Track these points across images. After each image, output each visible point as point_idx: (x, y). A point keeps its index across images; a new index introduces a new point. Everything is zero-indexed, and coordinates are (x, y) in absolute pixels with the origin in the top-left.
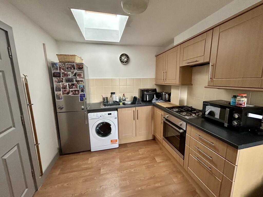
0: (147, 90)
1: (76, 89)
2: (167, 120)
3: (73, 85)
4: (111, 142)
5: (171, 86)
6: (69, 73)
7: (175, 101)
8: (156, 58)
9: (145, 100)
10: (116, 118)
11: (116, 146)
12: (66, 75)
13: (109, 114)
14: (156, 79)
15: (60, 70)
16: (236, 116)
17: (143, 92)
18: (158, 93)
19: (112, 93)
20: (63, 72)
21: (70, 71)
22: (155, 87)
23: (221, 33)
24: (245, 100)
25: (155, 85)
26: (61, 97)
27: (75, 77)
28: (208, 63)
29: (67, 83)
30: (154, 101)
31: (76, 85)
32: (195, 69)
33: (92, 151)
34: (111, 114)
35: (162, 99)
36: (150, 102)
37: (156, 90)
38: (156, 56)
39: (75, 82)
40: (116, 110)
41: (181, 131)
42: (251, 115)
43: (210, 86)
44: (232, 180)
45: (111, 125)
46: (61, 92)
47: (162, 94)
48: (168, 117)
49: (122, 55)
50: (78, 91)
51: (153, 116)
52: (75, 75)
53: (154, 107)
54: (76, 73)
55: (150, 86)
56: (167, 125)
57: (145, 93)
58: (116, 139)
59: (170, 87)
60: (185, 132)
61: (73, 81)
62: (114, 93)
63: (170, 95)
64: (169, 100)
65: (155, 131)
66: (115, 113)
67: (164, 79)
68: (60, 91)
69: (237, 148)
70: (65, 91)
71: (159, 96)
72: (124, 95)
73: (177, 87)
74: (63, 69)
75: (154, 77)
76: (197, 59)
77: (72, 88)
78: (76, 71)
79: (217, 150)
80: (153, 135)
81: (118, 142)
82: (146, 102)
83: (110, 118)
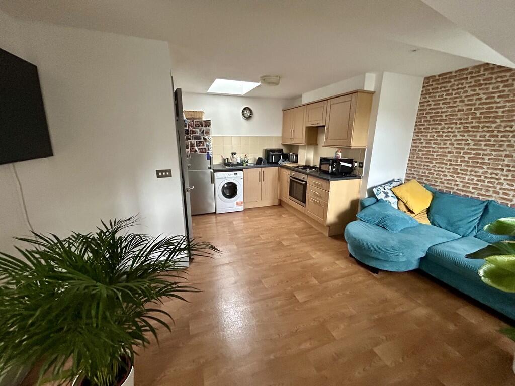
0: (273, 151)
1: (203, 147)
2: (293, 178)
3: (201, 142)
4: (237, 204)
5: (298, 145)
6: (197, 130)
7: (302, 162)
8: (283, 113)
9: (270, 161)
10: (242, 178)
11: (241, 208)
12: (193, 132)
13: (235, 174)
14: (283, 138)
15: (188, 127)
16: (335, 165)
17: (268, 152)
18: (285, 154)
19: (233, 154)
20: (191, 129)
21: (197, 128)
22: (281, 147)
23: (332, 106)
24: (341, 155)
26: (188, 155)
27: (202, 134)
28: (324, 126)
29: (195, 141)
30: (280, 162)
31: (203, 143)
32: (320, 128)
33: (217, 213)
34: (237, 174)
35: (289, 161)
36: (276, 164)
37: (282, 150)
38: (284, 110)
39: (202, 140)
40: (241, 170)
41: (304, 183)
42: (343, 164)
43: (325, 146)
44: (328, 202)
45: (236, 186)
46: (189, 150)
47: (290, 155)
48: (294, 175)
49: (245, 109)
50: (205, 149)
51: (279, 178)
52: (203, 132)
53: (280, 168)
54: (203, 131)
56: (293, 182)
57: (271, 153)
58: (241, 201)
59: (297, 147)
60: (306, 182)
61: (200, 139)
62: (235, 154)
63: (297, 156)
64: (296, 162)
65: (281, 194)
66: (240, 174)
67: (291, 139)
68: (188, 148)
70: (193, 148)
71: (286, 158)
72: (246, 155)
73: (303, 147)
74: (191, 126)
75: (280, 135)
76: (319, 122)
77: (199, 146)
78: (203, 128)
79: (322, 187)
80: (279, 199)
81: (243, 205)
82: (272, 163)
83: (237, 178)
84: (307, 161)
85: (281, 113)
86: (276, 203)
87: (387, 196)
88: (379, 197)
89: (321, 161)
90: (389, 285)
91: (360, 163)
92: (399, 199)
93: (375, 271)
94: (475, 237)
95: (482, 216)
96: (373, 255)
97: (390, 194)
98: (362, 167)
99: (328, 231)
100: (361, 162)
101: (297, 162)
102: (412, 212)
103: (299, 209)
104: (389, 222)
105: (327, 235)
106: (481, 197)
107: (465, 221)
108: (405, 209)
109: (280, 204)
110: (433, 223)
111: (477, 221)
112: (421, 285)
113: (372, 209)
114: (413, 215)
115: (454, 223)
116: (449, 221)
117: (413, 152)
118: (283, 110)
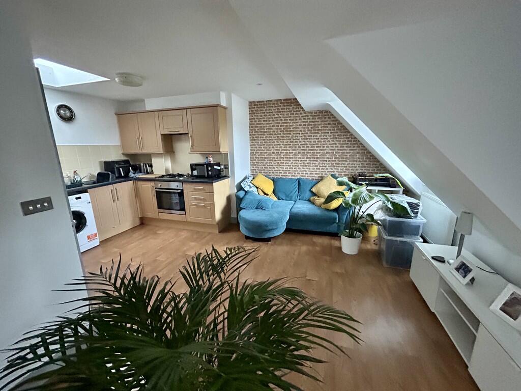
0: (118, 162)
2: (160, 189)
4: (88, 239)
5: (150, 154)
7: (159, 172)
8: (118, 117)
10: (90, 202)
11: (96, 242)
13: (77, 198)
14: (123, 146)
16: (210, 169)
18: (134, 165)
22: (125, 158)
23: (192, 115)
24: (211, 159)
25: (122, 155)
28: (187, 134)
30: (132, 174)
34: (80, 198)
36: (126, 178)
37: (128, 161)
42: (215, 167)
43: (192, 152)
44: (214, 202)
45: (83, 214)
47: (140, 165)
48: (161, 186)
49: (60, 107)
51: (137, 194)
53: (136, 183)
55: (116, 156)
56: (160, 193)
58: (95, 233)
59: (149, 156)
60: (182, 190)
63: (151, 166)
65: (142, 210)
69: (212, 183)
71: (137, 169)
72: (75, 172)
73: (158, 155)
75: (119, 144)
76: (179, 129)
79: (204, 190)
80: (140, 218)
81: (98, 237)
82: (120, 176)
83: (83, 203)
84: (167, 170)
85: (115, 117)
86: (138, 222)
87: (250, 187)
88: (246, 189)
89: (191, 167)
90: (281, 244)
91: (225, 166)
92: (257, 188)
93: (268, 240)
94: (299, 200)
95: (298, 187)
96: (270, 228)
97: (252, 185)
98: (228, 168)
99: (217, 228)
100: (227, 164)
101: (153, 173)
102: (267, 195)
103: (176, 219)
104: (263, 204)
105: (217, 231)
106: (293, 178)
107: (293, 192)
108: (263, 194)
109: (143, 222)
110: (279, 199)
111: (297, 191)
112: (292, 236)
113: (248, 199)
114: (268, 196)
115: (289, 195)
116: (286, 194)
117: (252, 154)
118: (117, 114)
